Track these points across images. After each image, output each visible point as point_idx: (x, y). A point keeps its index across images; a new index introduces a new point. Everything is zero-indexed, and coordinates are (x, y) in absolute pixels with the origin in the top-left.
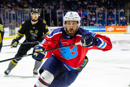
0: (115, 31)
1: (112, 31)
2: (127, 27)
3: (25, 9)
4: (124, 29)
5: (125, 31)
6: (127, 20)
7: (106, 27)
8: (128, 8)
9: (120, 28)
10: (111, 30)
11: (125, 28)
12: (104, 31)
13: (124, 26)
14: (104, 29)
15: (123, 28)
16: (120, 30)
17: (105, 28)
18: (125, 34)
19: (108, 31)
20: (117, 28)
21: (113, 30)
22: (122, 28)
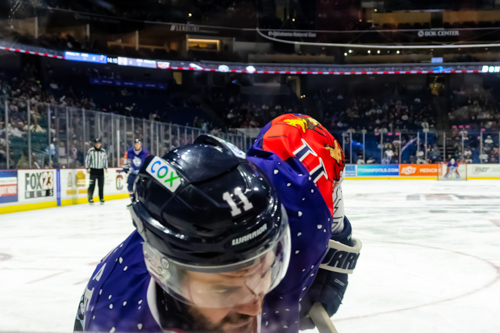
0: (418, 174)
1: (411, 175)
2: (441, 167)
4: (436, 170)
5: (437, 174)
7: (400, 166)
8: (443, 128)
9: (427, 169)
10: (410, 172)
12: (396, 174)
13: (435, 165)
14: (396, 170)
16: (427, 172)
17: (397, 167)
18: (438, 179)
19: (404, 175)
20: (422, 168)
21: (414, 172)
22: (432, 169)
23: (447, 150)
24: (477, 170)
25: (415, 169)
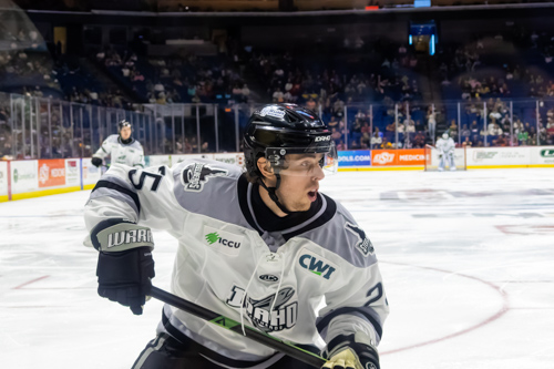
0: (396, 162)
1: (387, 164)
2: (430, 153)
3: (146, 105)
4: (422, 157)
5: (424, 162)
7: (371, 152)
9: (411, 156)
10: (385, 160)
11: (425, 156)
12: (367, 163)
13: (422, 150)
14: (367, 158)
15: (420, 153)
16: (410, 159)
17: (368, 154)
18: (426, 170)
19: (377, 164)
20: (402, 155)
21: (391, 160)
22: (417, 156)
24: (480, 156)
25: (392, 156)
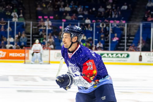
0: (7, 57)
2: (28, 52)
4: (23, 55)
5: (24, 58)
6: (29, 39)
8: (30, 19)
9: (16, 54)
11: (25, 54)
13: (24, 50)
15: (21, 52)
16: (16, 56)
18: (25, 63)
20: (11, 53)
21: (4, 56)
22: (20, 54)
23: (33, 37)
25: (5, 53)
